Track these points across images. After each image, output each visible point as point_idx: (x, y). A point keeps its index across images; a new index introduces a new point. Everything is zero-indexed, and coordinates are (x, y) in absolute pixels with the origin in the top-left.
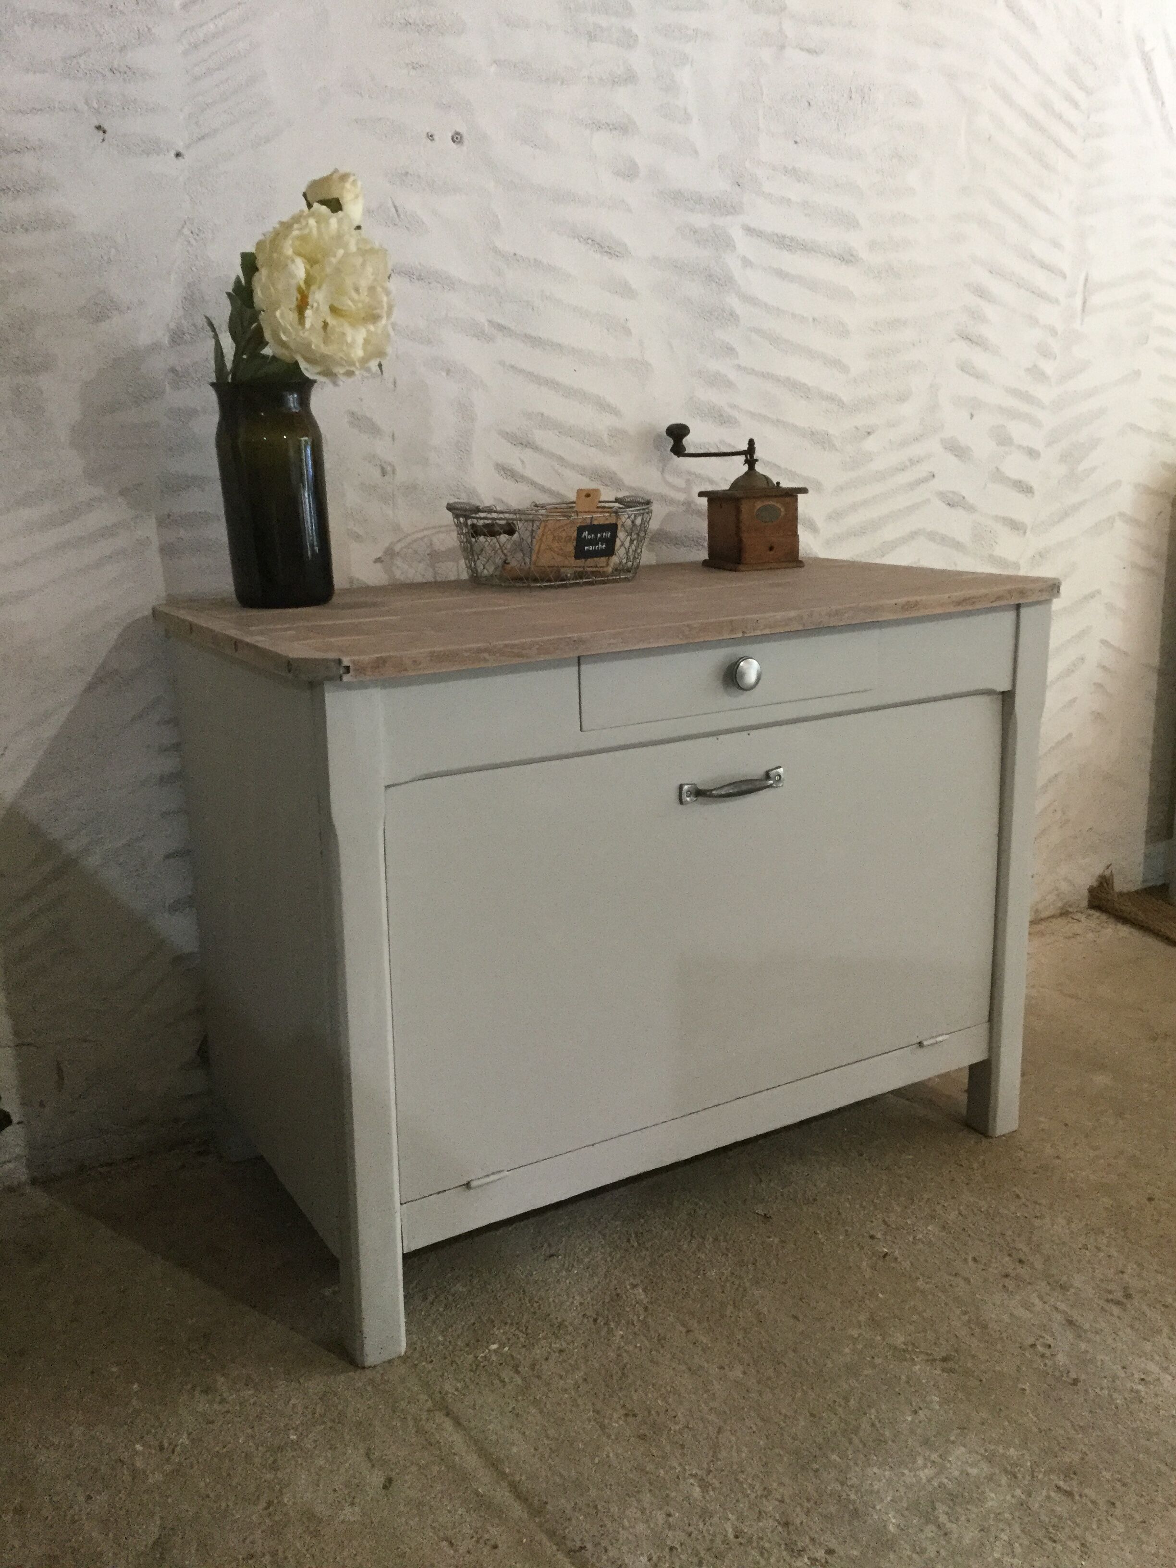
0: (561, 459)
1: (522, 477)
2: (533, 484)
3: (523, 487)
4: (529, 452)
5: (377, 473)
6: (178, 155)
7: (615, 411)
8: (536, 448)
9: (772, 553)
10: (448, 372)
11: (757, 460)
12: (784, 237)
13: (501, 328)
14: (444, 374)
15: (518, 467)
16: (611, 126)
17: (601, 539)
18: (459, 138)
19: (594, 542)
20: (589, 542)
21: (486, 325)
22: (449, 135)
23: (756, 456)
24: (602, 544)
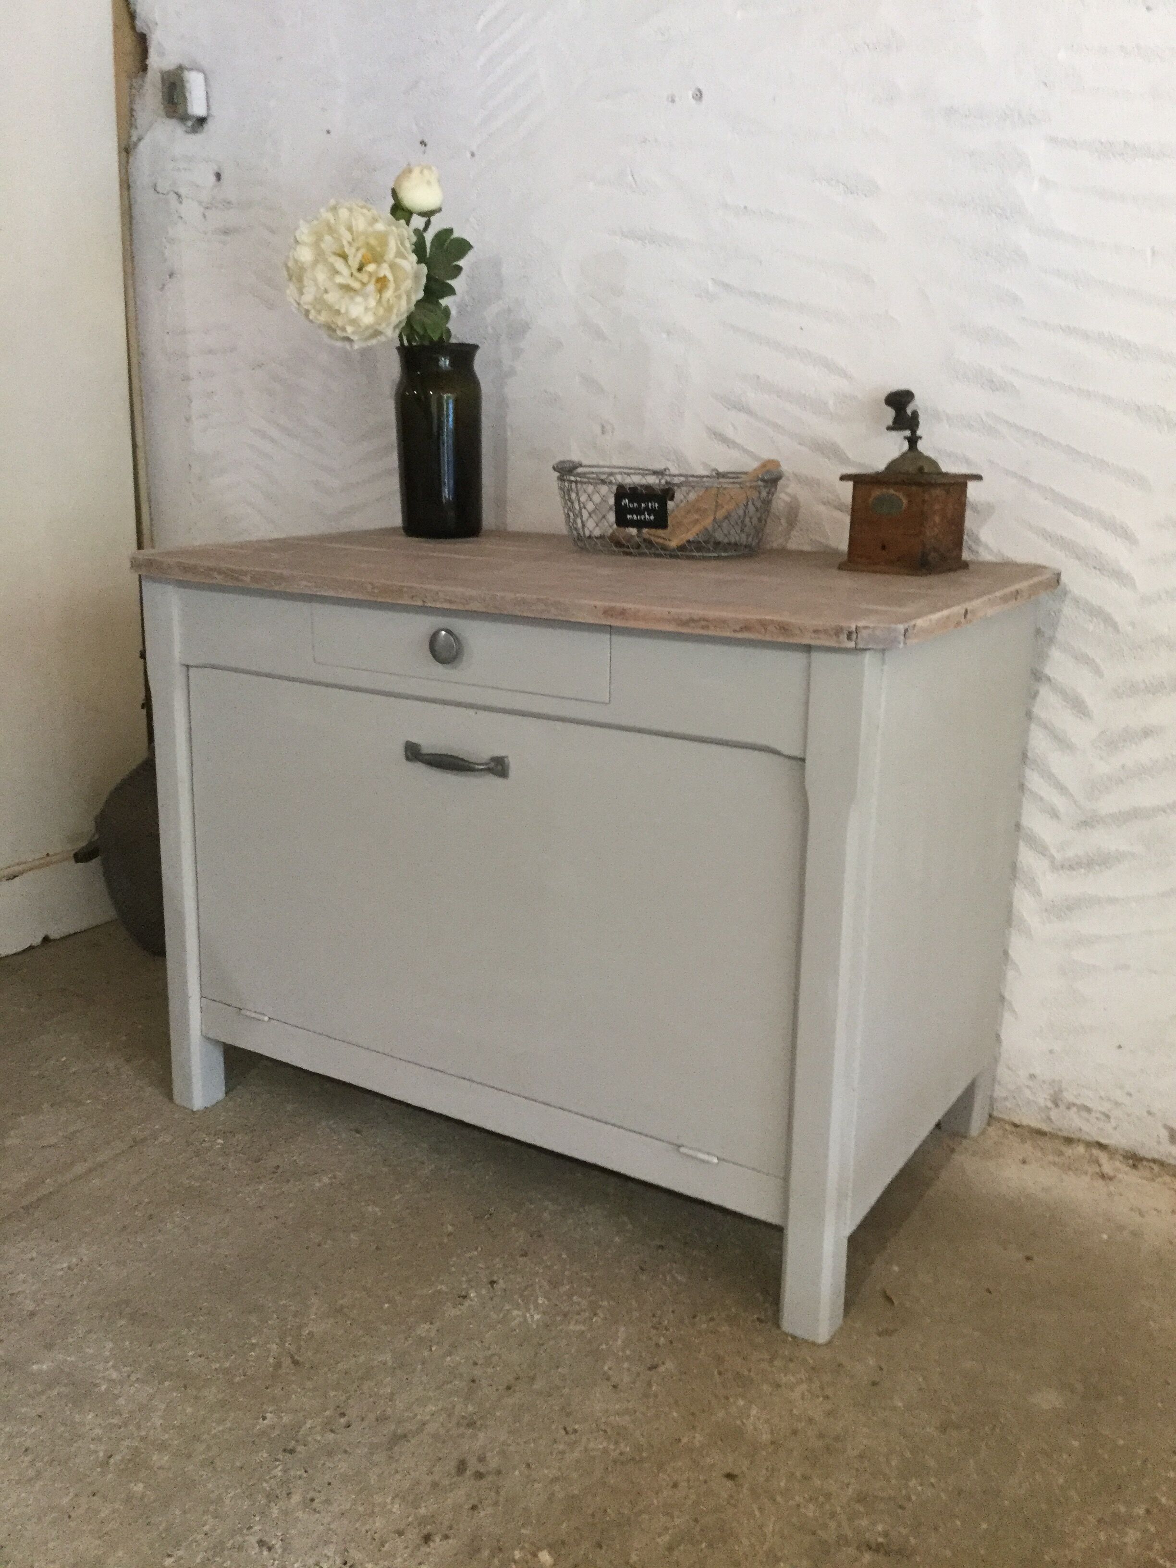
0: (775, 426)
1: (734, 443)
2: (745, 451)
3: (734, 453)
4: (743, 416)
5: (597, 430)
6: (473, 155)
7: (844, 374)
8: (750, 412)
9: (884, 553)
10: (669, 333)
11: (920, 438)
12: (1112, 144)
13: (727, 287)
14: (664, 336)
15: (730, 433)
16: (870, 46)
17: (647, 509)
18: (699, 95)
19: (638, 511)
20: (632, 511)
21: (710, 283)
22: (690, 94)
23: (919, 433)
24: (649, 515)
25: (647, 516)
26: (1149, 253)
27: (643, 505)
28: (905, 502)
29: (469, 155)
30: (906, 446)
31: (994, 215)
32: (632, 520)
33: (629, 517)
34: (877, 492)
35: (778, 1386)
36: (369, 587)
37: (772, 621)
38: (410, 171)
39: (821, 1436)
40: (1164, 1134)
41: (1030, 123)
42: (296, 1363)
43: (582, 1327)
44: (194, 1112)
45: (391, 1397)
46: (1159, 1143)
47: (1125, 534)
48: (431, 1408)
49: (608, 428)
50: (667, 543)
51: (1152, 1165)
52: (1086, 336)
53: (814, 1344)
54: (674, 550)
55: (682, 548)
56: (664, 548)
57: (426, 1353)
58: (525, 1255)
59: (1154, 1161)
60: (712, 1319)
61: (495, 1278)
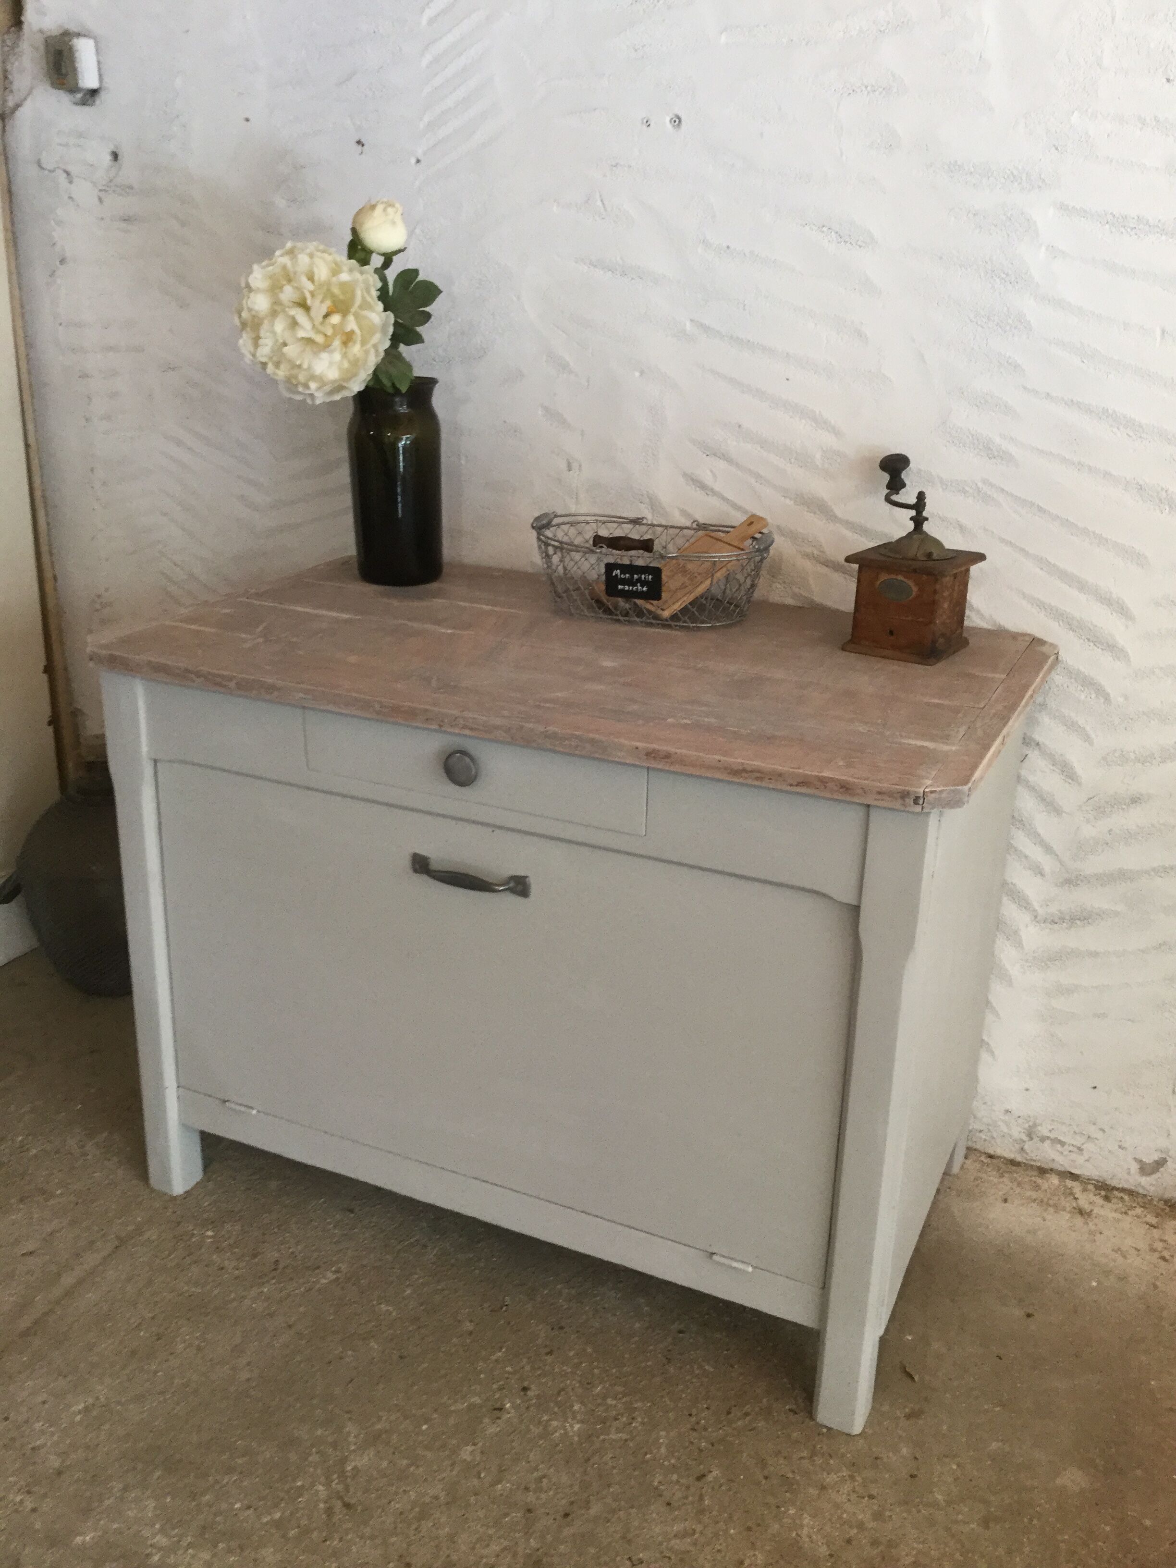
1: (712, 490)
4: (722, 464)
5: (563, 466)
6: (418, 161)
7: (833, 430)
8: (731, 461)
9: (892, 638)
10: (642, 373)
11: (927, 519)
12: (1125, 218)
13: (706, 328)
14: (637, 374)
15: (707, 478)
16: (869, 88)
17: (639, 580)
18: (677, 121)
19: (630, 582)
20: (624, 582)
21: (688, 324)
22: (668, 119)
23: (925, 514)
24: (642, 586)
25: (640, 588)
26: (1158, 332)
27: (635, 576)
28: (915, 589)
29: (413, 161)
30: (911, 526)
31: (998, 280)
32: (623, 590)
33: (620, 587)
34: (884, 577)
35: (823, 1488)
36: (377, 706)
37: (832, 779)
38: (373, 207)
39: (875, 1543)
40: (1135, 1167)
41: (1040, 187)
42: (347, 1506)
43: (624, 1436)
44: (174, 1199)
45: (452, 1538)
46: (1129, 1173)
47: (1122, 610)
48: (495, 1548)
49: (575, 465)
50: (659, 612)
51: (1122, 1195)
52: (1088, 410)
53: (849, 1435)
54: (666, 620)
55: (674, 617)
56: (656, 617)
57: (475, 1482)
58: (550, 1353)
59: (1123, 1190)
60: (747, 1414)
61: (526, 1384)
